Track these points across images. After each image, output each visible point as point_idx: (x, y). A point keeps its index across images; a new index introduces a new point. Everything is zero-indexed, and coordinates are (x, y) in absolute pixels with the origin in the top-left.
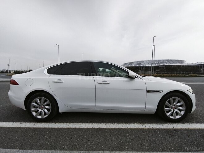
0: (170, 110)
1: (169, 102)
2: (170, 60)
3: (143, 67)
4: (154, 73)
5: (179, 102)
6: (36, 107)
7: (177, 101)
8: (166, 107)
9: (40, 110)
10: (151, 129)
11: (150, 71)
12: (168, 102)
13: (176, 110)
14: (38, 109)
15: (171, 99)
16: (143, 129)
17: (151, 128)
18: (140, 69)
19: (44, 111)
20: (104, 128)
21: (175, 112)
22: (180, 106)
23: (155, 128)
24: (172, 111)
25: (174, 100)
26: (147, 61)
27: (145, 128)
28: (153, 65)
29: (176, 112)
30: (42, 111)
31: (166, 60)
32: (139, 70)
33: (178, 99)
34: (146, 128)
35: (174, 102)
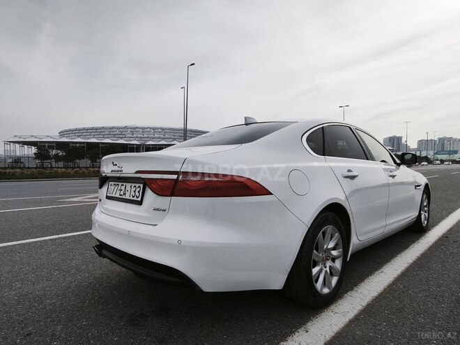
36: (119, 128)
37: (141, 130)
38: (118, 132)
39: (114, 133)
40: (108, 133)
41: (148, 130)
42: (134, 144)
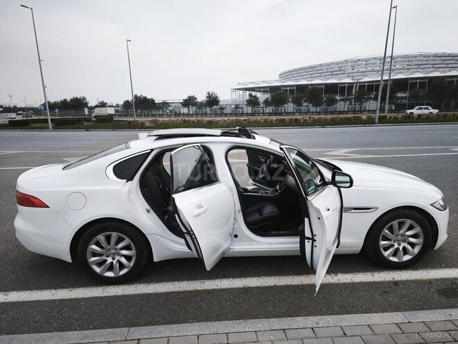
0: (392, 246)
1: (391, 229)
2: (449, 55)
3: (350, 86)
4: (387, 107)
5: (411, 228)
6: (101, 255)
7: (406, 226)
8: (383, 240)
9: (110, 260)
10: (348, 283)
11: (376, 98)
12: (388, 229)
13: (403, 244)
14: (104, 258)
15: (395, 223)
16: (333, 285)
17: (349, 281)
18: (342, 93)
19: (118, 261)
20: (255, 286)
21: (401, 248)
22: (414, 236)
23: (357, 281)
24: (396, 246)
25: (401, 225)
26: (367, 60)
27: (337, 282)
28: (386, 77)
29: (404, 248)
30: (115, 262)
31: (435, 56)
32: (338, 98)
33: (409, 222)
34: (340, 282)
35: (399, 229)
36: (337, 63)
37: (364, 63)
38: (336, 68)
39: (332, 70)
40: (326, 71)
41: (373, 61)
42: (345, 83)
